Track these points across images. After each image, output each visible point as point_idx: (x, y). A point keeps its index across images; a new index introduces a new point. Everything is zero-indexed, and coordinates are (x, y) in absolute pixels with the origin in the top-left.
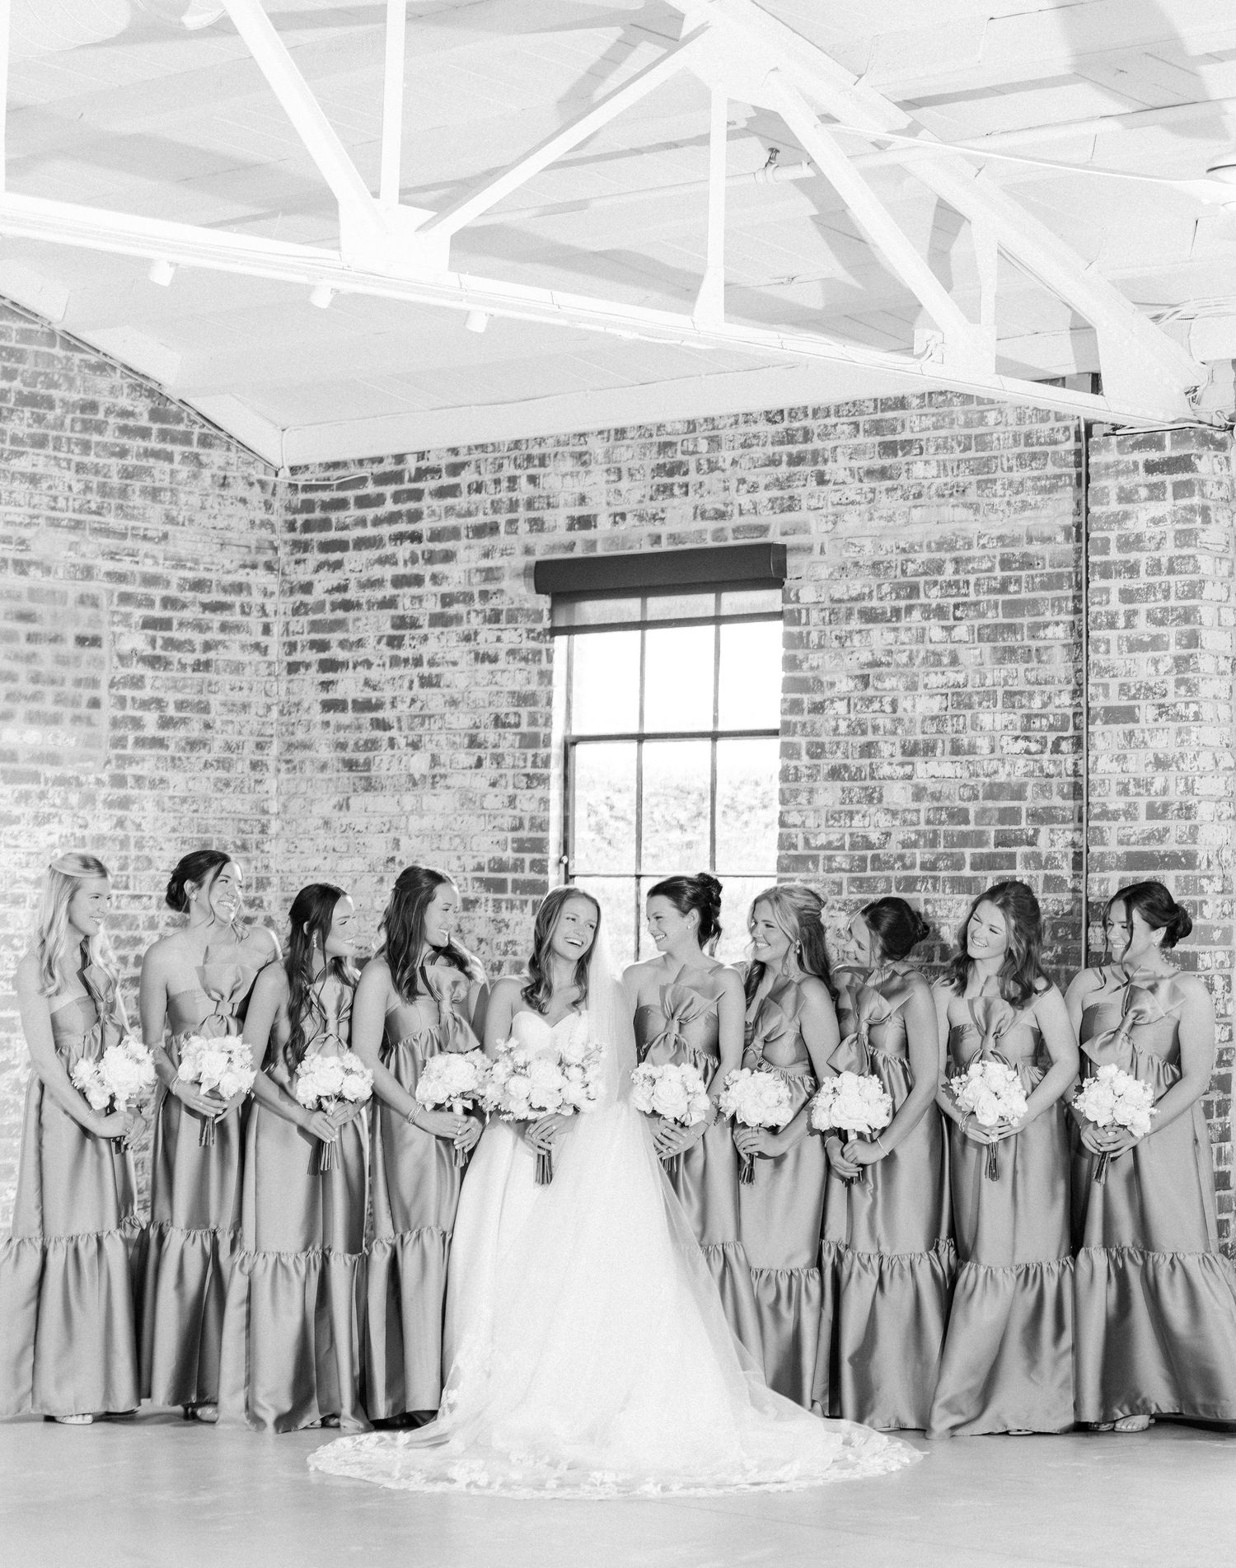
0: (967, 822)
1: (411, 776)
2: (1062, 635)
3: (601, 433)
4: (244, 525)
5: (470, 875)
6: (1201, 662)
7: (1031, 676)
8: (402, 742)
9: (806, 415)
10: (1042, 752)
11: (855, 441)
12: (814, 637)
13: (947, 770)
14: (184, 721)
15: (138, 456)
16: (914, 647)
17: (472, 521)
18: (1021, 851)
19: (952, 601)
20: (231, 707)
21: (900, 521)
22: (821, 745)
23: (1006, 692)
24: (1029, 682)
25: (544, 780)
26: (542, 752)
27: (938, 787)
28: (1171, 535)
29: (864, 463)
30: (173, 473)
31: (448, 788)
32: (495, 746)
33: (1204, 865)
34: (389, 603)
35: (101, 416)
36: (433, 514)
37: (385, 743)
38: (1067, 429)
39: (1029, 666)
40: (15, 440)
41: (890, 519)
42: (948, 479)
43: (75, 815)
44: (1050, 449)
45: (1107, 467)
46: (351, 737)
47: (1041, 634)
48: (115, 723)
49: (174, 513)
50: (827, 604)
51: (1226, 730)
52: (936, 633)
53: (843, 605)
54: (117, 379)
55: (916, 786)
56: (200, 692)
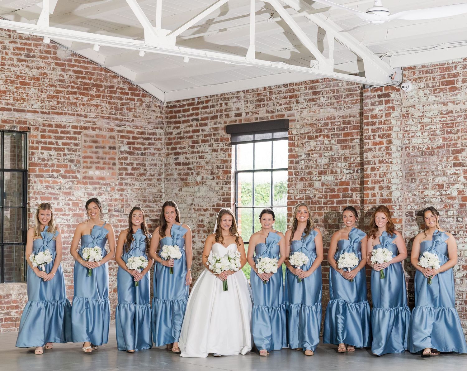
0: (335, 192)
1: (197, 182)
2: (358, 142)
3: (243, 91)
4: (154, 118)
5: (211, 208)
6: (392, 148)
7: (351, 153)
8: (195, 173)
9: (294, 85)
10: (354, 173)
11: (306, 92)
12: (296, 143)
13: (330, 178)
14: (139, 169)
15: (125, 100)
16: (321, 146)
17: (211, 115)
18: (348, 199)
19: (331, 133)
20: (151, 165)
21: (317, 112)
22: (298, 172)
23: (344, 157)
24: (350, 154)
25: (230, 183)
26: (229, 175)
27: (327, 183)
28: (384, 114)
29: (308, 97)
30: (135, 104)
31: (206, 185)
32: (218, 174)
33: (394, 202)
34: (191, 137)
35: (115, 89)
36: (202, 114)
37: (190, 174)
38: (359, 87)
39: (350, 150)
40: (92, 96)
41: (315, 112)
42: (329, 101)
43: (109, 193)
44: (355, 92)
45: (368, 96)
46: (182, 172)
47: (353, 141)
48: (120, 169)
49: (135, 114)
50: (299, 135)
51: (400, 166)
52: (327, 142)
53: (304, 135)
54: (119, 80)
55: (322, 182)
56: (143, 161)
